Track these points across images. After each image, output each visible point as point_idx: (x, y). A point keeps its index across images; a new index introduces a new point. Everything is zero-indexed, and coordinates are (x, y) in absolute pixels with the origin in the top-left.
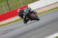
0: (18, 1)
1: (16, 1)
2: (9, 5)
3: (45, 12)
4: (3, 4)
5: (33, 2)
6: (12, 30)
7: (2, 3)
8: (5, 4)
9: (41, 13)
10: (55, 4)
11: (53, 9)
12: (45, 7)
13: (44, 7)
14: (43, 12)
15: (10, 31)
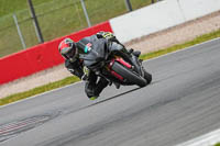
0: (72, 5)
1: (65, 7)
2: (38, 19)
3: (177, 47)
4: (15, 18)
5: (131, 10)
6: (49, 117)
7: (11, 14)
8: (25, 18)
9: (160, 52)
10: (211, 19)
11: (206, 37)
12: (175, 27)
13: (169, 29)
14: (169, 50)
15: (43, 122)
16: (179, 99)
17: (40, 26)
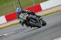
3: (59, 11)
13: (57, 6)
16: (59, 25)
17: (21, 5)
